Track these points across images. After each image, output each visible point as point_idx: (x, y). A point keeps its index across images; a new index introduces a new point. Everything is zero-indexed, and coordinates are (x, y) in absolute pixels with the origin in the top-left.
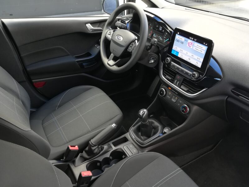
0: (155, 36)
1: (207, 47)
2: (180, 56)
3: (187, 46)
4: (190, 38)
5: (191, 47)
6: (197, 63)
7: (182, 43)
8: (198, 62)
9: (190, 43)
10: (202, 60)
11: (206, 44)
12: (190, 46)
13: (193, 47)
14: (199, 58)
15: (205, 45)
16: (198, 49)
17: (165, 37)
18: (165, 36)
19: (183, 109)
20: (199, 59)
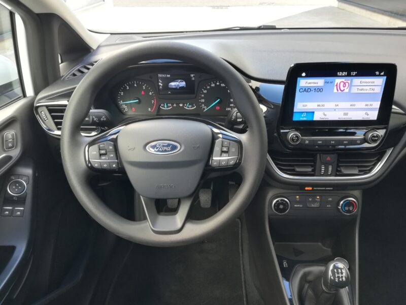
0: (168, 107)
1: (385, 78)
2: (317, 117)
3: (335, 90)
4: (340, 74)
5: (347, 90)
6: (368, 115)
7: (320, 90)
8: (369, 112)
9: (342, 84)
10: (377, 104)
11: (380, 73)
12: (342, 88)
13: (350, 90)
14: (369, 103)
15: (379, 75)
16: (364, 88)
17: (203, 101)
18: (203, 98)
19: (347, 208)
20: (371, 105)
